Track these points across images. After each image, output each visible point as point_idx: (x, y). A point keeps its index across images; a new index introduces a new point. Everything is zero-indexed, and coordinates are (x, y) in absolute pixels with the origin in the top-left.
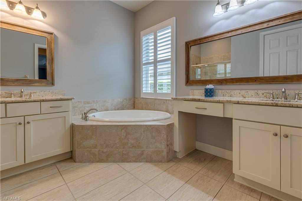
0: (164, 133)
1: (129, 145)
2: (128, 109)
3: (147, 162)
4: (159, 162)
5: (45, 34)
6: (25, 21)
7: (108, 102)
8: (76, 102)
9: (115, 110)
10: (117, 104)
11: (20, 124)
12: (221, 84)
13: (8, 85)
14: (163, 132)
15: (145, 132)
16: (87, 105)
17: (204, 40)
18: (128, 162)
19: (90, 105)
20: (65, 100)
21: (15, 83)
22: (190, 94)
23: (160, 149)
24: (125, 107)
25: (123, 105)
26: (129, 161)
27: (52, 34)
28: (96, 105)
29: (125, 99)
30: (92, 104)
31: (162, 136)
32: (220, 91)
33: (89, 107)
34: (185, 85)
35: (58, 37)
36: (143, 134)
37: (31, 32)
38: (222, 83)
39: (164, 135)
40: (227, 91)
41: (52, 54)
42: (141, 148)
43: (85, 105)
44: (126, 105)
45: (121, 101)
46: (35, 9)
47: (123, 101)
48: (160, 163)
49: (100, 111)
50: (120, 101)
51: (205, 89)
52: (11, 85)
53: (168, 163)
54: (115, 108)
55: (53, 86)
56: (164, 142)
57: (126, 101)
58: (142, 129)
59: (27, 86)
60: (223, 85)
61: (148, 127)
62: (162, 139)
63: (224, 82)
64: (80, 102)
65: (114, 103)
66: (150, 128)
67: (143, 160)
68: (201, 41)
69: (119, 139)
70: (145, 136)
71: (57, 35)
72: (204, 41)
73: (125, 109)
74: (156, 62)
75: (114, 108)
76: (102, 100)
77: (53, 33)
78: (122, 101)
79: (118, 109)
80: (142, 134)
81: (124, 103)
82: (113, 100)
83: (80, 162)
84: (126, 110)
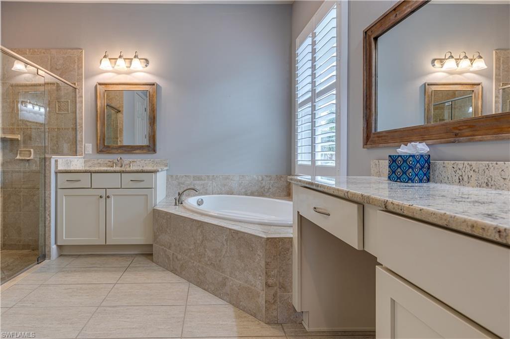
0: (261, 254)
1: (206, 259)
2: (274, 195)
3: (230, 302)
4: (251, 315)
5: (146, 86)
6: (128, 76)
7: (232, 180)
8: (183, 177)
9: (246, 195)
10: (250, 185)
11: (101, 197)
12: (452, 139)
13: (111, 153)
14: (259, 252)
15: (228, 242)
16: (197, 182)
17: (404, 8)
18: (204, 289)
19: (203, 182)
20: (147, 172)
21: (119, 151)
22: (372, 172)
23: (253, 288)
24: (266, 190)
25: (264, 187)
26: (206, 288)
27: (154, 84)
28: (212, 183)
29: (267, 176)
30: (206, 182)
31: (257, 260)
32: (449, 164)
33: (201, 185)
34: (363, 148)
35: (161, 87)
36: (226, 246)
37: (133, 88)
38: (456, 135)
39: (260, 260)
40: (473, 163)
41: (154, 112)
42: (222, 272)
43: (195, 182)
44: (270, 188)
45: (258, 180)
46: (134, 59)
47: (262, 180)
48: (251, 317)
49: (219, 194)
50: (257, 178)
51: (390, 156)
52: (115, 153)
53: (267, 326)
54: (246, 191)
55: (153, 153)
56: (260, 276)
57: (270, 180)
58: (224, 236)
59: (128, 153)
60: (459, 142)
61: (233, 234)
62: (256, 267)
63: (467, 132)
64: (188, 176)
65: (244, 182)
66: (237, 238)
67: (226, 297)
68: (398, 13)
69: (194, 243)
70: (228, 251)
71: (160, 85)
72: (405, 10)
73: (267, 194)
74: (315, 96)
75: (244, 190)
76: (222, 176)
77: (156, 83)
78: (260, 179)
79: (252, 194)
80: (224, 245)
81: (264, 183)
82: (243, 176)
83: (157, 263)
84: (269, 197)
